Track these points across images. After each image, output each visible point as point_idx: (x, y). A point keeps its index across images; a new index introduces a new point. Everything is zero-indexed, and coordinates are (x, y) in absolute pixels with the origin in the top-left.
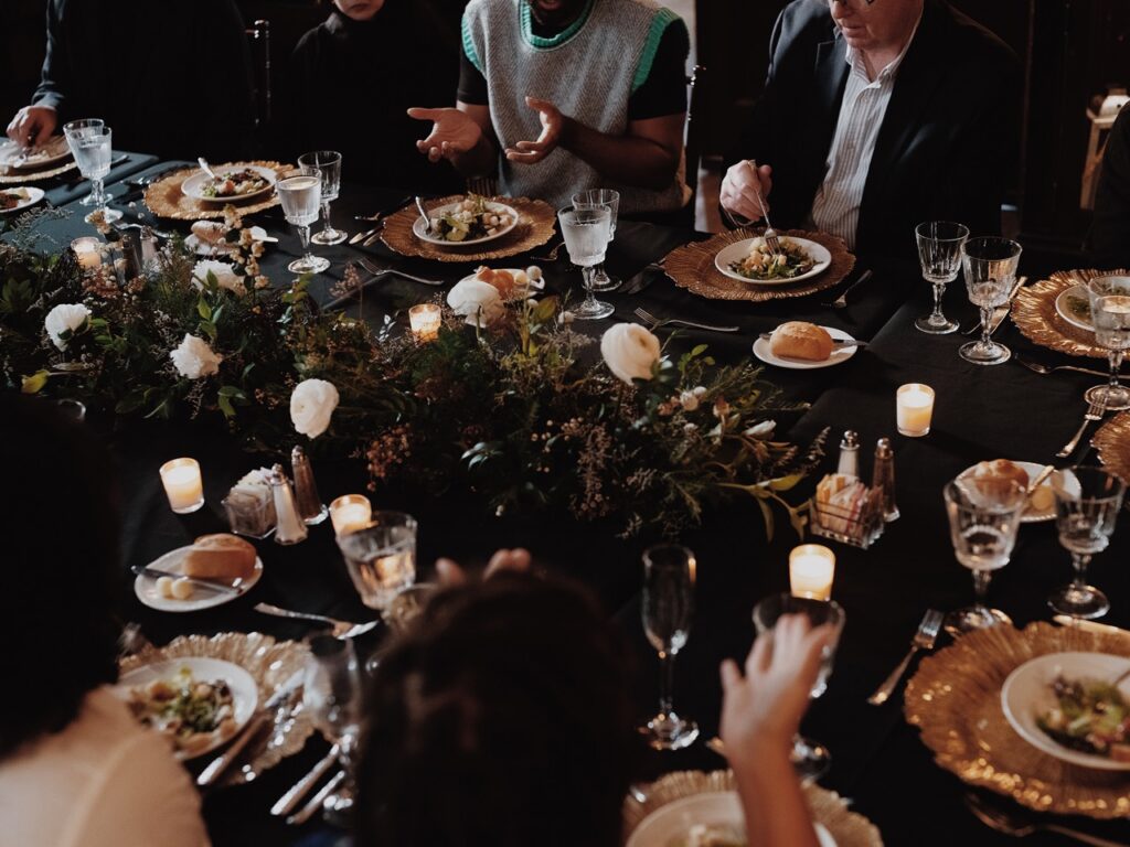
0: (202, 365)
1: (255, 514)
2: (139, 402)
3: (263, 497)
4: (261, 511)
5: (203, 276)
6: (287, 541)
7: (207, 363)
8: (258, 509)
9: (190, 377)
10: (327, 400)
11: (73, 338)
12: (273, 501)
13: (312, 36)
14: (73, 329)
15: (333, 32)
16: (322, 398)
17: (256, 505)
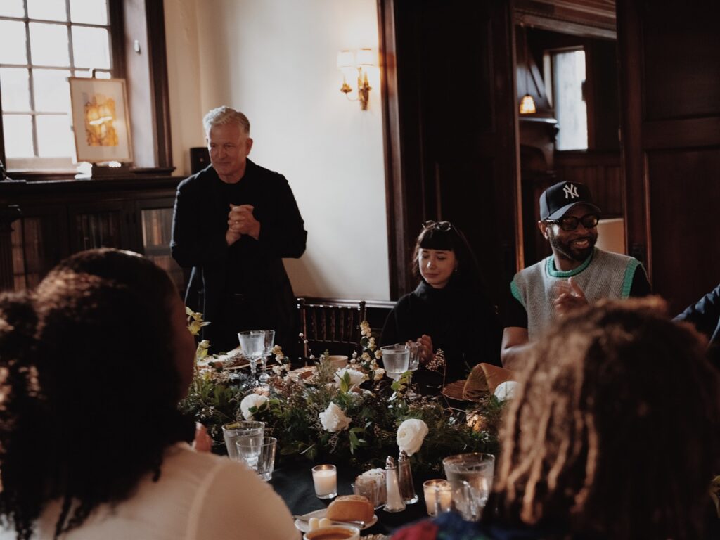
0: (339, 421)
1: (373, 491)
2: (296, 450)
3: (379, 482)
4: (377, 489)
5: (342, 376)
6: (392, 510)
7: (342, 422)
8: (375, 488)
9: (331, 431)
10: (421, 430)
11: (258, 413)
12: (385, 485)
13: (407, 297)
14: (258, 407)
15: (419, 296)
16: (418, 428)
17: (374, 484)
